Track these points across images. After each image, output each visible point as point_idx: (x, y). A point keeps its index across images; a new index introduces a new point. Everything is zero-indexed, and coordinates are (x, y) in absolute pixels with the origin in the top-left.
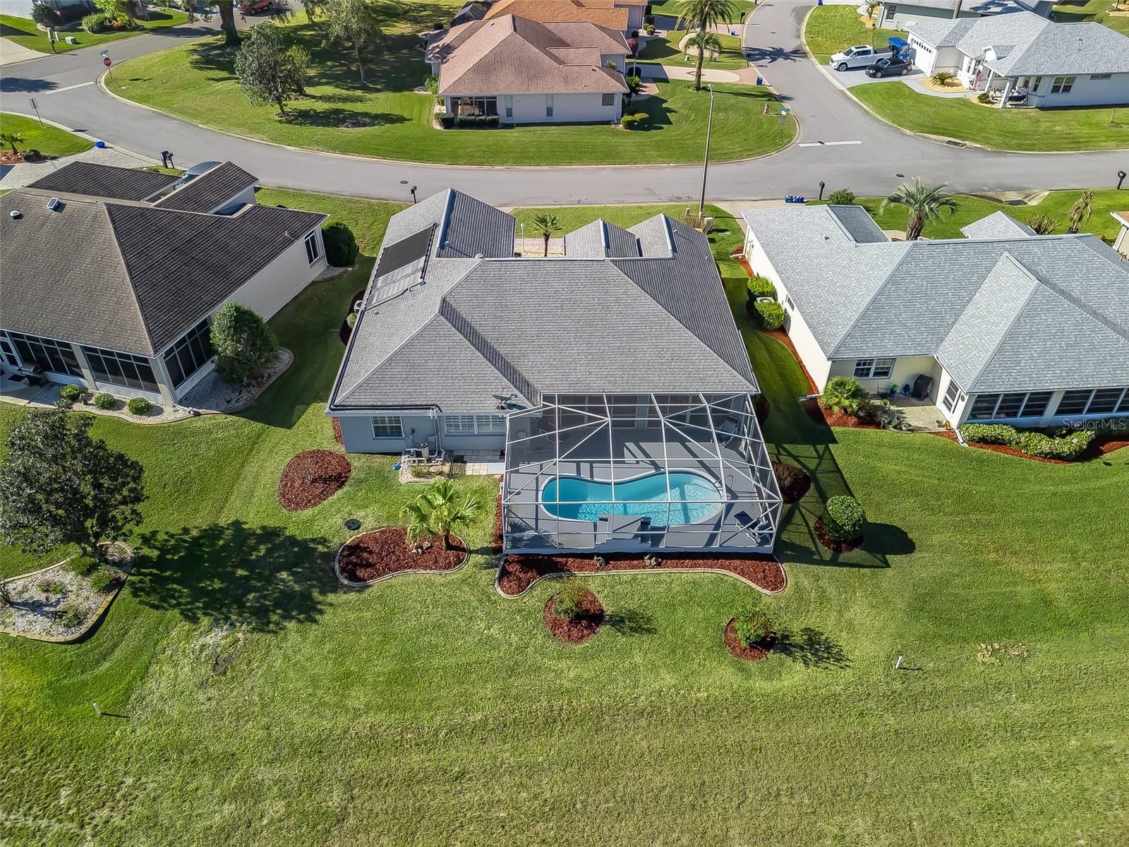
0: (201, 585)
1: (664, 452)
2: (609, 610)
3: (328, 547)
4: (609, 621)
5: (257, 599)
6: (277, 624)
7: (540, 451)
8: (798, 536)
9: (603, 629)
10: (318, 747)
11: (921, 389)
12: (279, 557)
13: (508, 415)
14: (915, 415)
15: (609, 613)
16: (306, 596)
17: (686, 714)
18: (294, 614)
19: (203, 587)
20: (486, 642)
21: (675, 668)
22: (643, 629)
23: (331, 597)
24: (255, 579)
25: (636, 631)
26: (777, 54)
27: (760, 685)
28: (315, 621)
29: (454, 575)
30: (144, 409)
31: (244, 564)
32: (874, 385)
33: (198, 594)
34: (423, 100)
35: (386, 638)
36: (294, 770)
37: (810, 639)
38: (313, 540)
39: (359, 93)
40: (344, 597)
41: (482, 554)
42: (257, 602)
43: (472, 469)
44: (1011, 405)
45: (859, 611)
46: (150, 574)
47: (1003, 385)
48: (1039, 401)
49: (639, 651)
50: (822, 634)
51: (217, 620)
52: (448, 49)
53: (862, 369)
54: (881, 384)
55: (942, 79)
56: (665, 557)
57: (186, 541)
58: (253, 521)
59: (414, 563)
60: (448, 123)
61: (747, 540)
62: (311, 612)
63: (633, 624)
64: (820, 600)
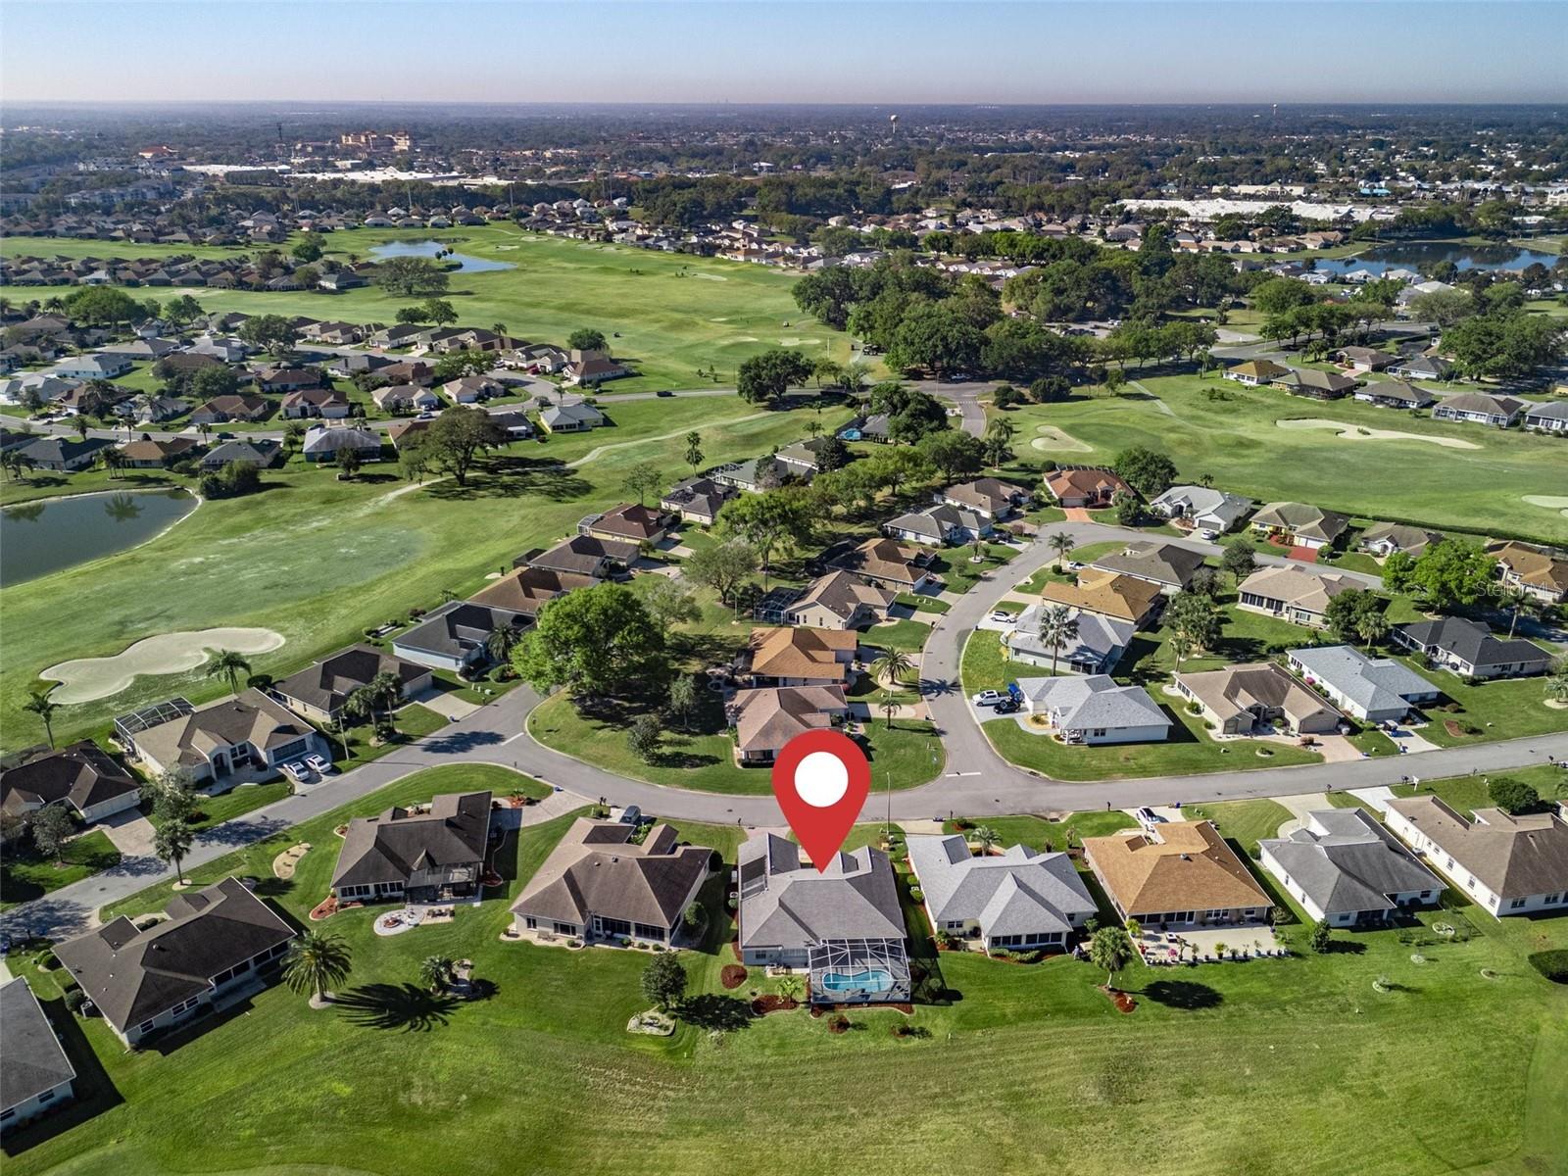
1: (870, 963)
3: (747, 1003)
4: (851, 1026)
6: (735, 1029)
7: (823, 963)
8: (920, 995)
9: (849, 1029)
10: (758, 1066)
11: (976, 933)
12: (729, 1006)
13: (809, 949)
14: (973, 945)
15: (851, 1023)
16: (743, 1019)
17: (878, 1055)
18: (740, 1025)
19: (705, 1017)
20: (809, 1034)
21: (874, 1041)
22: (863, 1029)
23: (752, 1020)
24: (723, 1015)
25: (861, 1029)
26: (941, 687)
27: (903, 1045)
28: (748, 1028)
29: (794, 1012)
30: (658, 948)
31: (717, 1008)
32: (955, 931)
33: (704, 1020)
34: (726, 742)
35: (774, 1033)
36: (753, 1073)
37: (921, 1030)
38: (740, 1000)
39: (686, 737)
40: (757, 1019)
41: (804, 1004)
42: (726, 1022)
43: (795, 971)
44: (1006, 940)
45: (939, 1021)
46: (686, 1013)
47: (999, 933)
48: (1017, 939)
49: (863, 1036)
50: (925, 1028)
51: (714, 1028)
52: (739, 710)
53: (951, 925)
54: (961, 931)
55: (1037, 720)
56: (870, 1004)
58: (716, 993)
59: (779, 1007)
60: (746, 765)
61: (900, 996)
62: (746, 1025)
63: (860, 1026)
64: (927, 1017)
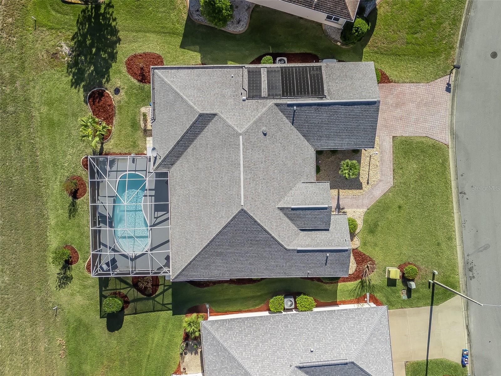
0: (88, 36)
2: (78, 201)
3: (105, 83)
4: (74, 201)
5: (81, 61)
6: (71, 72)
9: (71, 198)
12: (101, 64)
15: (77, 201)
16: (82, 80)
17: (42, 227)
18: (75, 77)
19: (88, 37)
20: (65, 154)
21: (57, 225)
22: (70, 214)
23: (82, 90)
24: (90, 57)
25: (70, 211)
27: (50, 255)
28: (72, 86)
31: (98, 50)
33: (84, 36)
35: (66, 115)
37: (68, 277)
38: (109, 76)
40: (82, 95)
41: (100, 149)
42: (80, 61)
43: (149, 140)
45: (80, 300)
46: (92, 13)
49: (63, 212)
50: (70, 282)
51: (73, 48)
57: (109, 22)
58: (120, 48)
62: (75, 83)
63: (73, 210)
64: (85, 287)
